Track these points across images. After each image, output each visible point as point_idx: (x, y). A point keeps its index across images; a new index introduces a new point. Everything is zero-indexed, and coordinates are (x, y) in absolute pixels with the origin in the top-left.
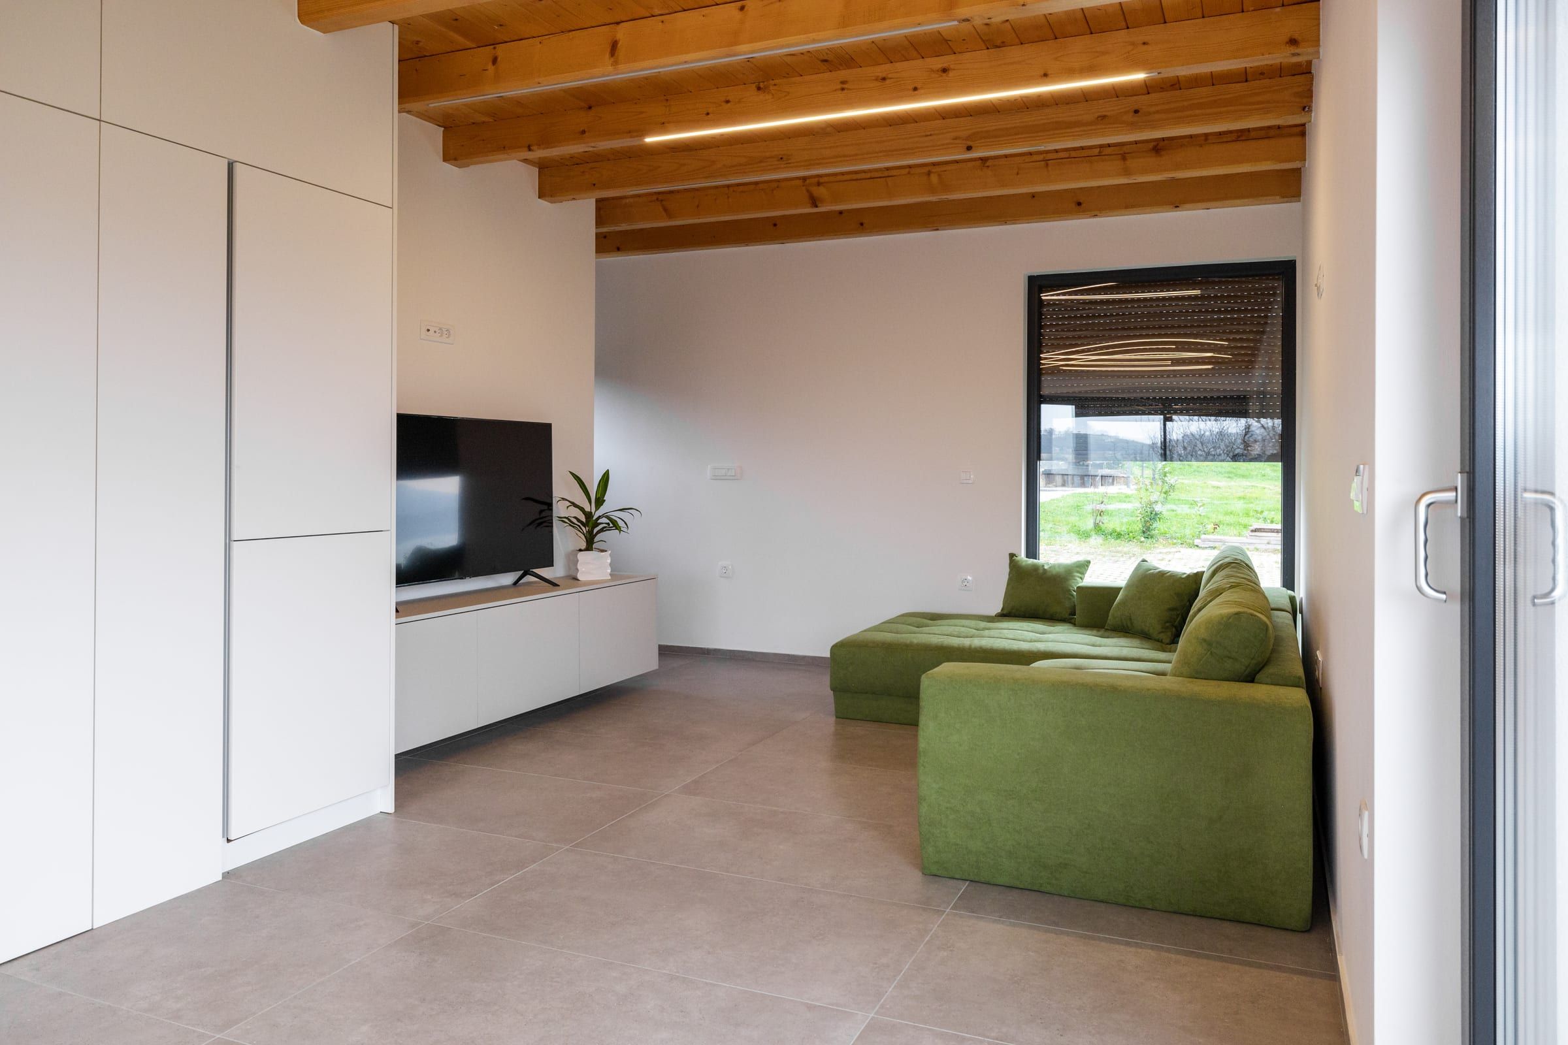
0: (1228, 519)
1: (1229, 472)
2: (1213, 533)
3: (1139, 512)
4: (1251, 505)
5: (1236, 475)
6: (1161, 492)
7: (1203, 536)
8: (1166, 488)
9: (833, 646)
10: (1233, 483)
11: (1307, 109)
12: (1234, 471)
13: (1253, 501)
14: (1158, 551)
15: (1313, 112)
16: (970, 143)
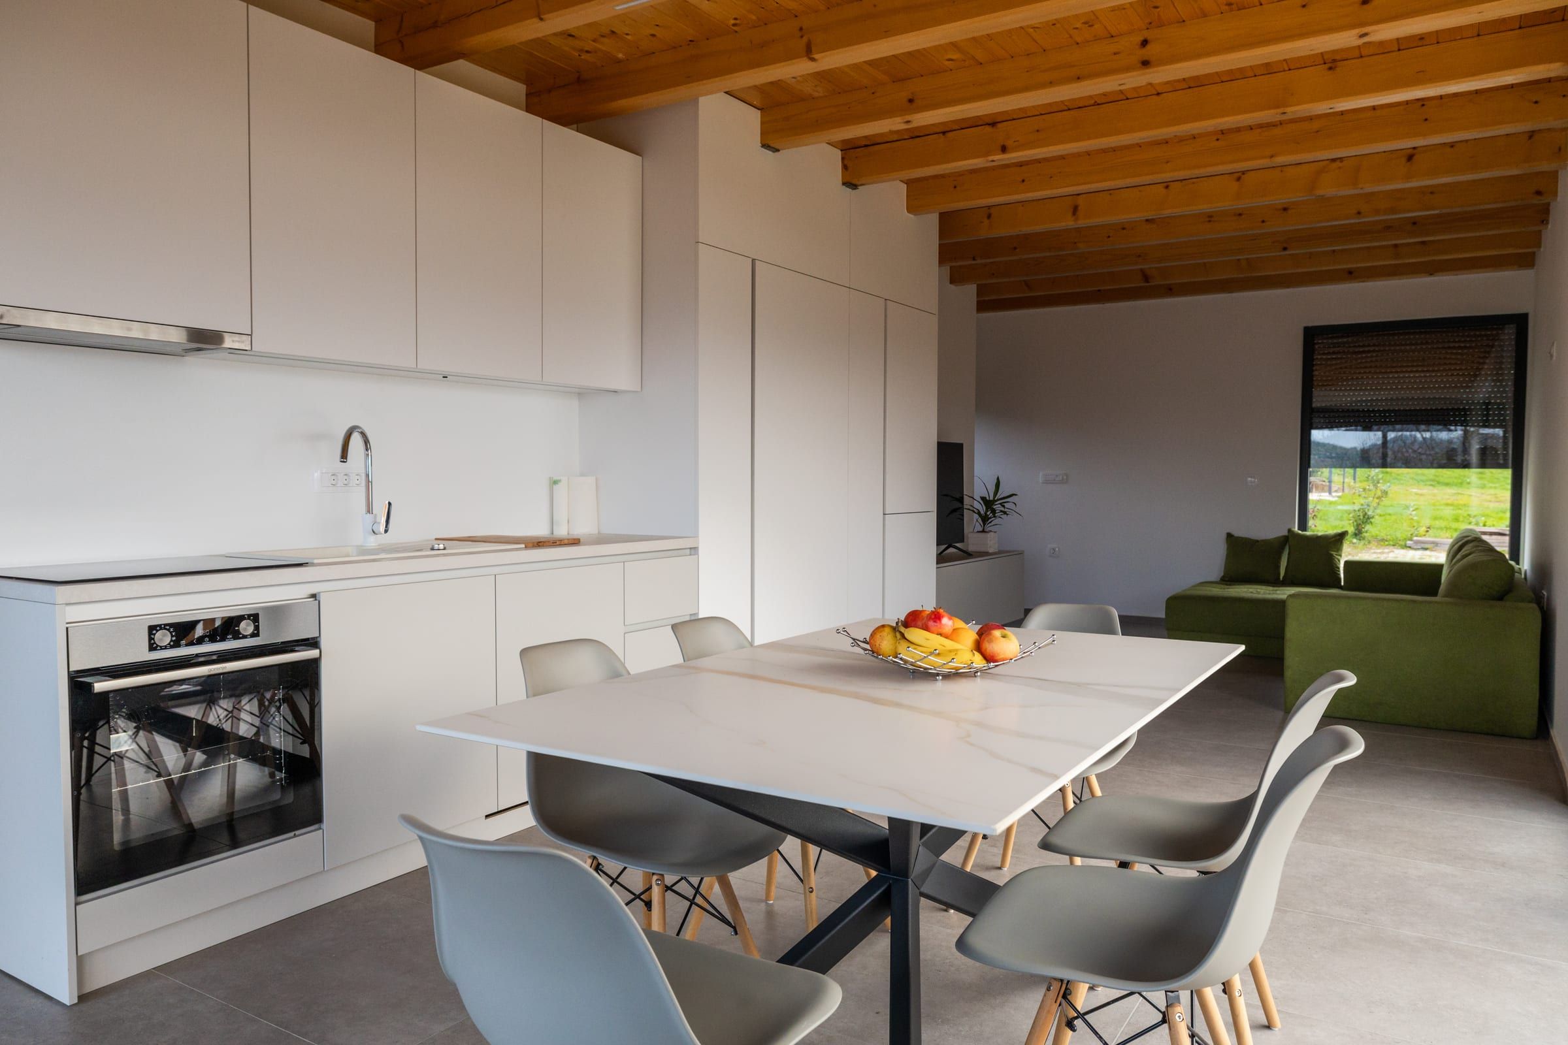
0: (1438, 523)
1: (1433, 480)
2: (1425, 535)
3: (1351, 515)
4: (1460, 511)
5: (1439, 483)
6: (1374, 498)
7: (1415, 538)
8: (1379, 493)
9: (1167, 601)
10: (1436, 491)
11: (1545, 222)
12: (1437, 479)
13: (1460, 507)
14: (1372, 551)
15: (1550, 224)
16: (1285, 245)
